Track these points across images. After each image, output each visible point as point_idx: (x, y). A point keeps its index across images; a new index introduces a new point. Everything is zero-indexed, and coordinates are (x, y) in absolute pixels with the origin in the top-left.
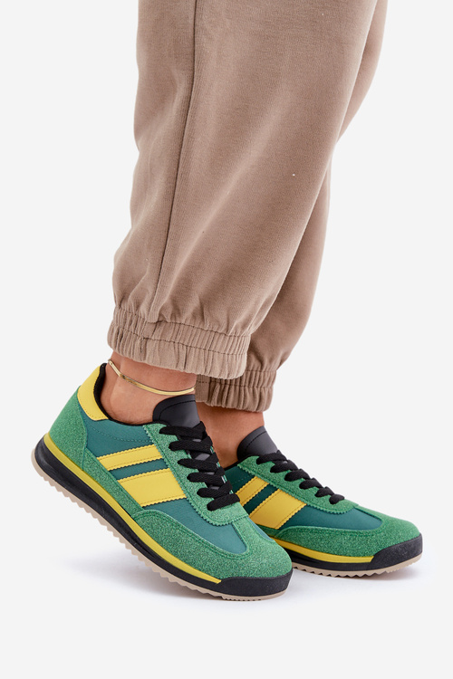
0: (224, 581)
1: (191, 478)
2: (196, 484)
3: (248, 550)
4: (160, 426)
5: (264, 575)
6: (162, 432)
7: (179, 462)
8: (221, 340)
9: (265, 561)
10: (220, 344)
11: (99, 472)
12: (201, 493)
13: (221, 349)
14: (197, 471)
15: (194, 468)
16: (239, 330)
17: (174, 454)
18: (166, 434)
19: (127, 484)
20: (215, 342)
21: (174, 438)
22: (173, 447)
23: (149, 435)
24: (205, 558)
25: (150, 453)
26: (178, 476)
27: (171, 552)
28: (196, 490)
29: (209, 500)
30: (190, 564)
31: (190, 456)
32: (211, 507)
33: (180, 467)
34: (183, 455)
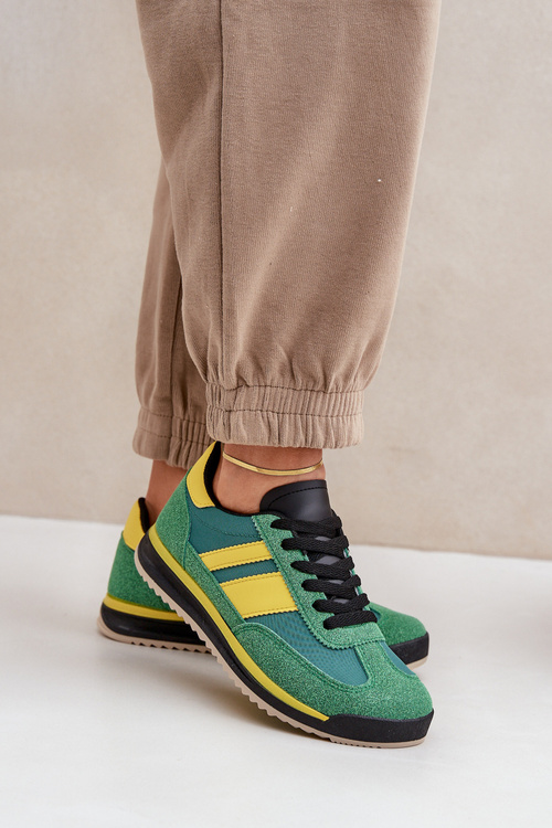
0: (332, 718)
1: (306, 586)
2: (312, 594)
3: (369, 683)
4: (272, 518)
5: (384, 716)
6: (274, 525)
7: (292, 565)
8: (320, 399)
9: (389, 698)
10: (318, 403)
11: (199, 572)
12: (318, 606)
13: (321, 411)
14: (315, 577)
15: (312, 574)
16: (341, 384)
17: (287, 553)
18: (277, 528)
19: (230, 588)
20: (312, 404)
21: (288, 534)
22: (286, 545)
23: (258, 529)
24: (310, 687)
25: (257, 551)
26: (289, 583)
27: (271, 677)
28: (311, 601)
29: (327, 616)
30: (293, 694)
31: (307, 558)
32: (328, 625)
33: (294, 572)
34: (298, 556)
